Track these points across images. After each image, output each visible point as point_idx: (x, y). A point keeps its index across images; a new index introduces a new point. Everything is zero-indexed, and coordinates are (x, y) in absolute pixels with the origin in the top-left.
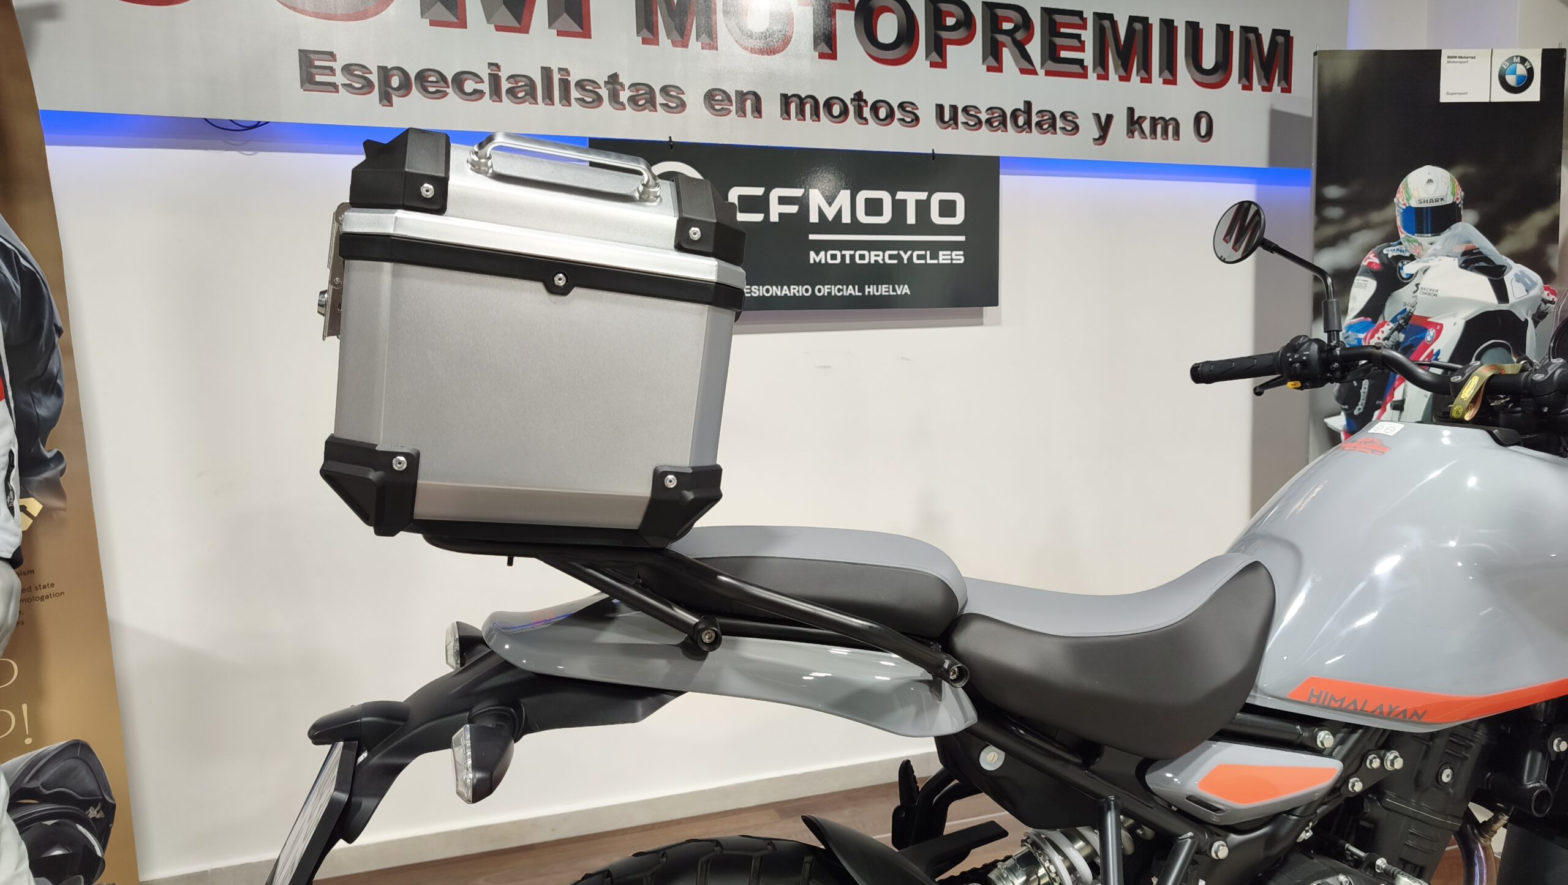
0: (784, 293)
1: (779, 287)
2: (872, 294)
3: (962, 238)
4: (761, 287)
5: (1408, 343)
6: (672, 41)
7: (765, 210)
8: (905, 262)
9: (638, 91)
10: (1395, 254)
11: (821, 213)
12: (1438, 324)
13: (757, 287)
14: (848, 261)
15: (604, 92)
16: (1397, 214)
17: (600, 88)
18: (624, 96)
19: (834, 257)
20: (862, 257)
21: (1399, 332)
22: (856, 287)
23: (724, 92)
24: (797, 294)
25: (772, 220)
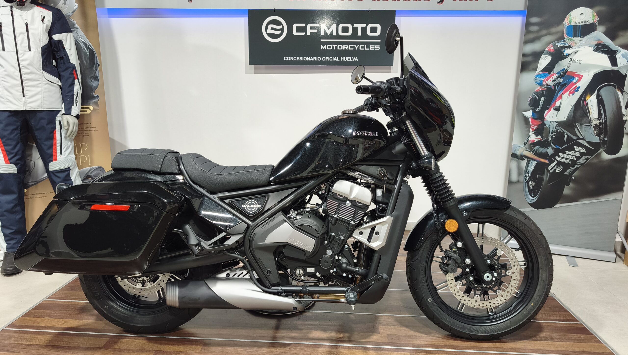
0: (311, 59)
1: (309, 57)
2: (343, 60)
3: (380, 41)
5: (565, 83)
7: (306, 31)
8: (357, 49)
10: (561, 45)
11: (326, 33)
12: (580, 75)
13: (302, 57)
14: (335, 48)
16: (564, 29)
19: (329, 47)
20: (340, 47)
21: (560, 78)
22: (338, 58)
24: (316, 60)
25: (308, 35)
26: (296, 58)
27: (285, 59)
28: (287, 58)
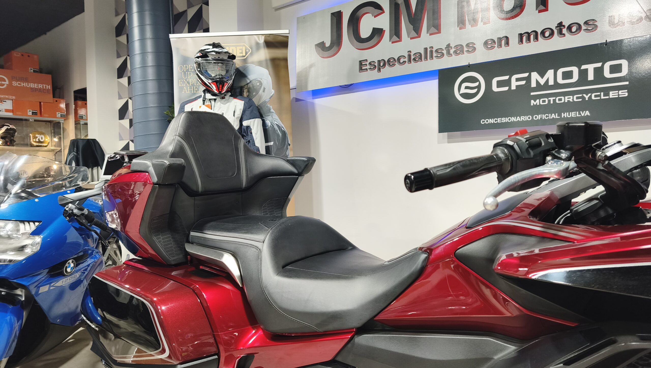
0: (517, 120)
1: (515, 117)
2: (567, 116)
3: (627, 83)
4: (506, 118)
6: (471, 25)
7: (509, 85)
8: (587, 99)
9: (457, 48)
11: (538, 82)
13: (504, 118)
14: (552, 102)
15: (445, 52)
17: (444, 50)
18: (452, 51)
19: (544, 101)
20: (560, 100)
22: (557, 114)
23: (492, 40)
24: (524, 120)
25: (512, 89)
26: (497, 119)
27: (483, 122)
28: (484, 121)
